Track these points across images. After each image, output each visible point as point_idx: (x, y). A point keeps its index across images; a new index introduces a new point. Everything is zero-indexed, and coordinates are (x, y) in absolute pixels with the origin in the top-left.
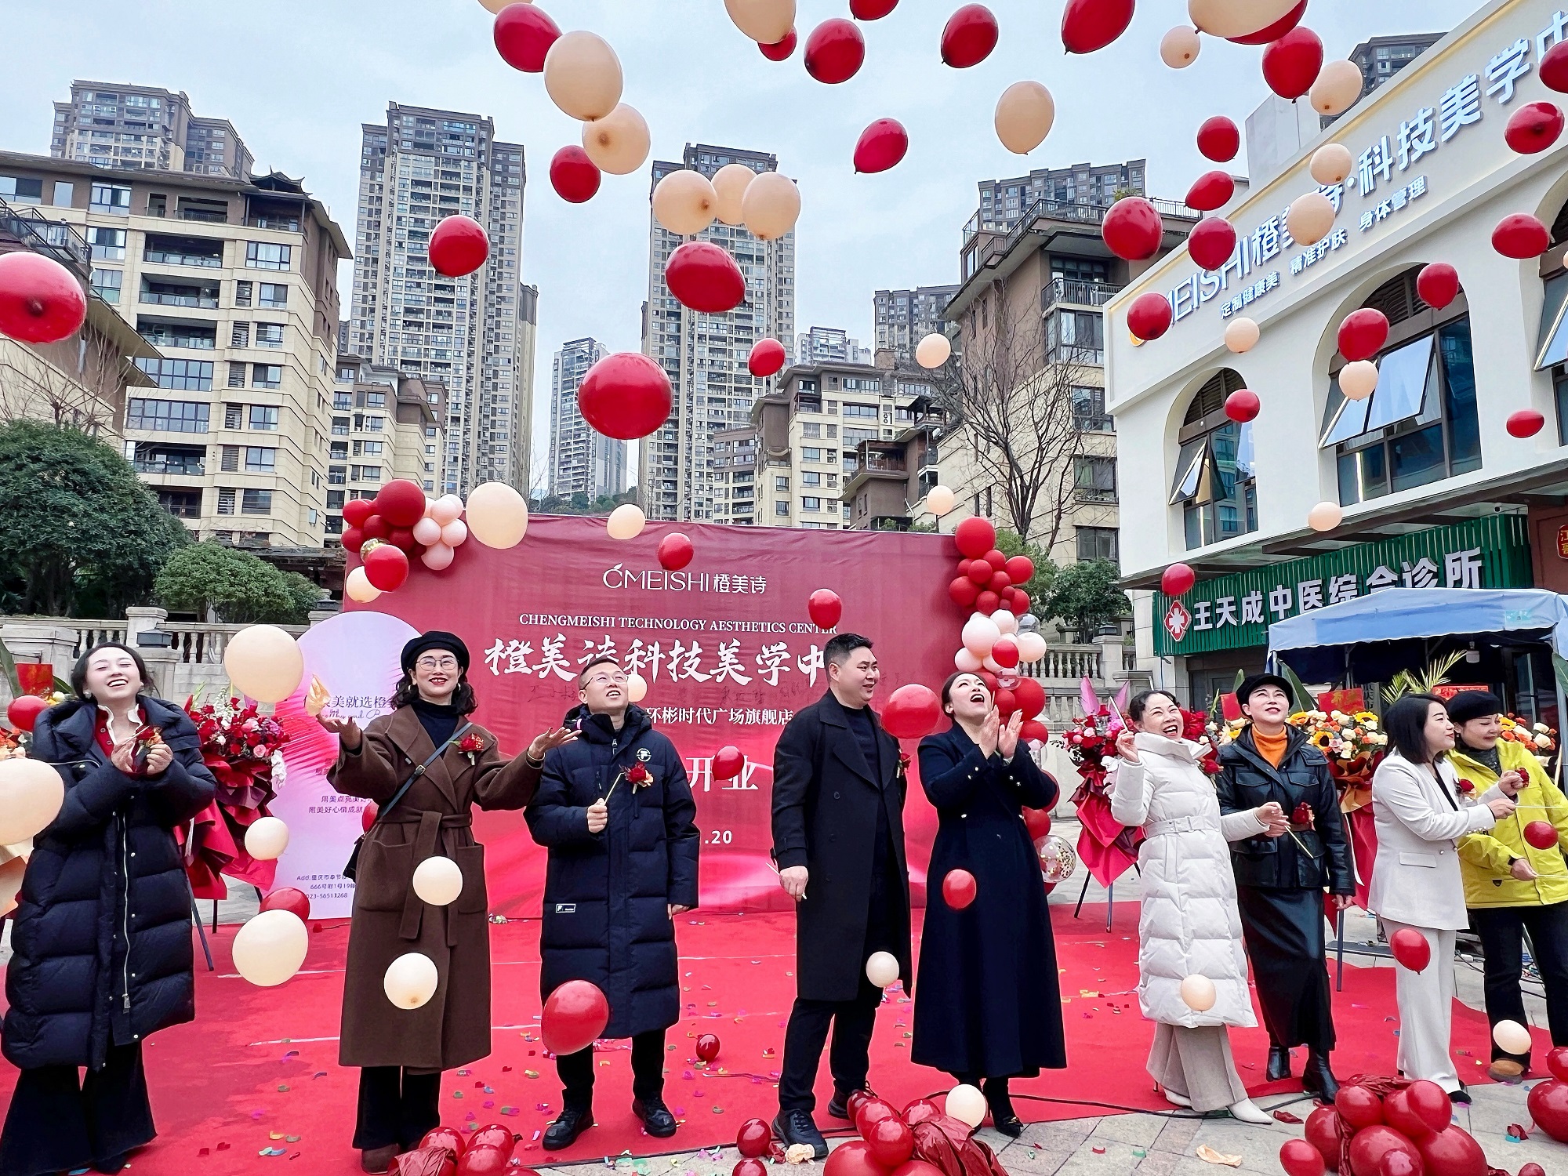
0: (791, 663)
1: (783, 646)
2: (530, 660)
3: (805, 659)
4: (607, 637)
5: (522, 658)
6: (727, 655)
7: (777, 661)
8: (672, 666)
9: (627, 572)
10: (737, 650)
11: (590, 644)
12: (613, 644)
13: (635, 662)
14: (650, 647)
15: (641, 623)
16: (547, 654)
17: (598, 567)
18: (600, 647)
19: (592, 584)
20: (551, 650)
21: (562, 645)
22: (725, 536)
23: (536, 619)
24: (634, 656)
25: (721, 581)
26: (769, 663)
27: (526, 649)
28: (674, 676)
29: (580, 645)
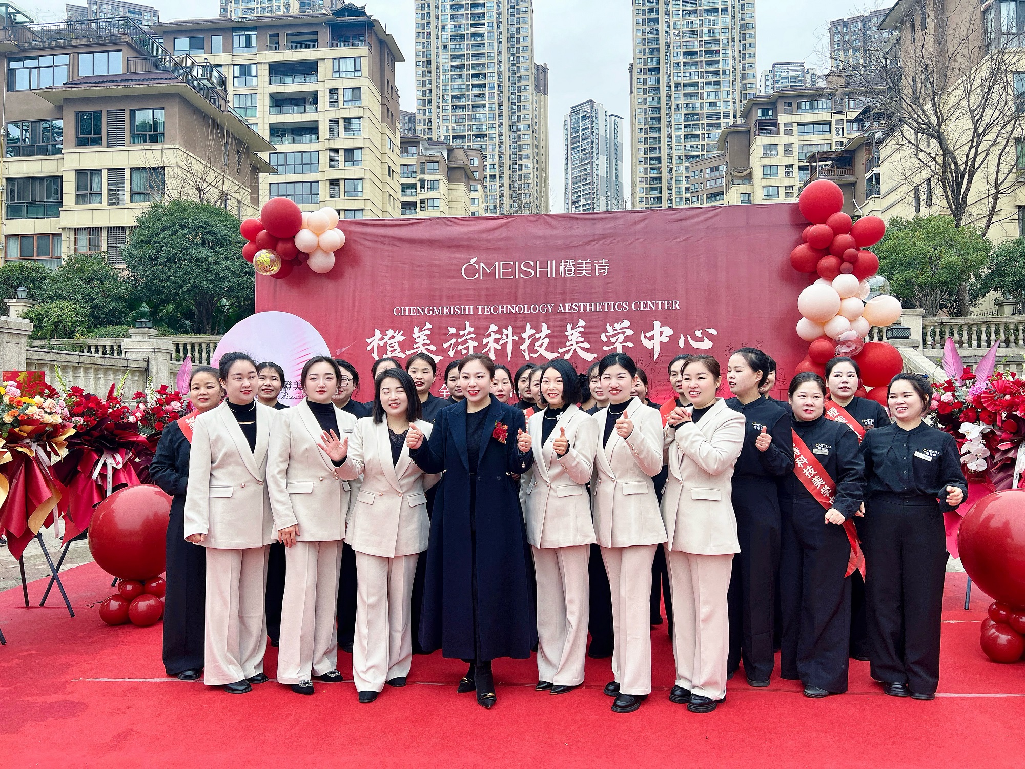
0: (635, 339)
1: (626, 323)
2: (403, 346)
3: (648, 335)
4: (467, 324)
5: (397, 346)
6: (574, 334)
7: (621, 338)
8: (524, 347)
9: (482, 265)
10: (582, 330)
11: (452, 330)
12: (472, 330)
13: (492, 344)
14: (505, 331)
15: (496, 309)
16: (417, 340)
17: (456, 262)
18: (461, 333)
19: (452, 277)
20: (421, 337)
21: (429, 332)
22: (568, 224)
23: (406, 311)
24: (491, 339)
25: (566, 268)
26: (613, 340)
27: (400, 337)
28: (526, 355)
29: (445, 331)
